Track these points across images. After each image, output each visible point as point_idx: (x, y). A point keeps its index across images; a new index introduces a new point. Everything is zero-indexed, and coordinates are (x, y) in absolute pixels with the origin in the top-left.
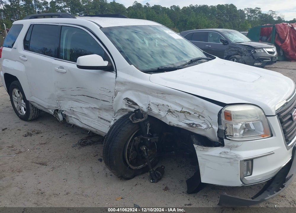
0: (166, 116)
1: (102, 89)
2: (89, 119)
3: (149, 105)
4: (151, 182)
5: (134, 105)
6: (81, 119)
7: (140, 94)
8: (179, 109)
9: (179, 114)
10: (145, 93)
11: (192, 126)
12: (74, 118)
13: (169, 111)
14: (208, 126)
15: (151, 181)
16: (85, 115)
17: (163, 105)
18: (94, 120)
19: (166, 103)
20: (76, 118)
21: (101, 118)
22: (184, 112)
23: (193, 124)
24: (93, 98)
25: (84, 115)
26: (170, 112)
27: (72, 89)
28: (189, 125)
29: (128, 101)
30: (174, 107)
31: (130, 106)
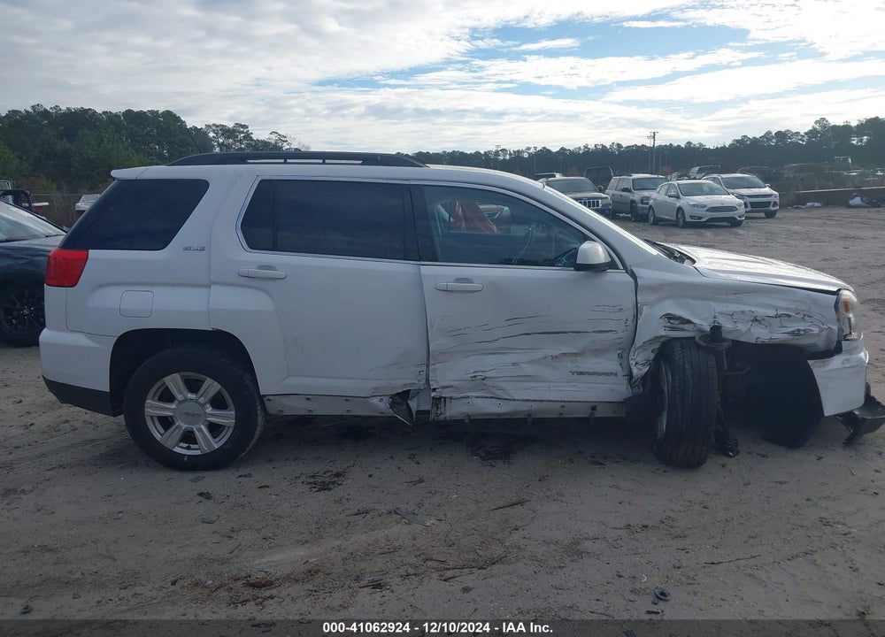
0: (749, 329)
1: (597, 308)
2: (540, 384)
3: (715, 317)
4: (731, 456)
5: (683, 323)
6: (511, 391)
7: (691, 301)
8: (773, 313)
9: (771, 320)
10: (703, 298)
11: (798, 335)
12: (478, 397)
13: (755, 320)
14: (819, 327)
15: (731, 454)
16: (528, 378)
17: (743, 312)
18: (555, 384)
19: (746, 308)
20: (482, 397)
21: (581, 373)
22: (780, 316)
23: (799, 330)
24: (566, 333)
25: (522, 379)
26: (757, 320)
27: (486, 327)
28: (792, 333)
29: (669, 318)
30: (762, 312)
31: (673, 329)
